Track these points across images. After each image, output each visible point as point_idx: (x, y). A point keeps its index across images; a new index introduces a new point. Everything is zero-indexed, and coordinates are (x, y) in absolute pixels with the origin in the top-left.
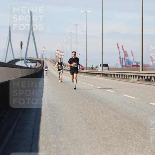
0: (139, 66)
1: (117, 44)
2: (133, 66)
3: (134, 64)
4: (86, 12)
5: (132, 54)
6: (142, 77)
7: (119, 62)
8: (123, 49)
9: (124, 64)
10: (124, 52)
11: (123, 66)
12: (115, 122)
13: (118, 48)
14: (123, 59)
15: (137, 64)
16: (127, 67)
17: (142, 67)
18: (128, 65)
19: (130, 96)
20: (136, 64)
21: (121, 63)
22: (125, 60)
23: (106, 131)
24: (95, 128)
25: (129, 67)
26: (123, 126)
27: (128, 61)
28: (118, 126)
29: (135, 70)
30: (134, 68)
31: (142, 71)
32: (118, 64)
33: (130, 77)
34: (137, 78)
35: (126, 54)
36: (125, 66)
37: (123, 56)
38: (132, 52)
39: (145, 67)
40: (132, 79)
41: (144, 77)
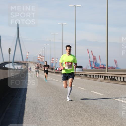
0: (105, 68)
1: (88, 50)
2: (101, 68)
3: (101, 66)
4: (62, 24)
5: (100, 58)
6: (107, 77)
7: (89, 65)
8: (92, 54)
9: (93, 66)
10: (93, 56)
11: (92, 68)
12: (85, 115)
13: (89, 53)
14: (92, 62)
15: (104, 66)
17: (108, 69)
18: (96, 67)
19: (98, 92)
20: (103, 66)
21: (91, 66)
22: (94, 62)
25: (97, 68)
26: (91, 118)
27: (96, 64)
29: (102, 71)
30: (101, 69)
31: (108, 72)
32: (89, 66)
33: (98, 77)
34: (104, 77)
35: (95, 58)
36: (94, 68)
37: (92, 60)
38: (99, 56)
39: (110, 68)
40: (100, 79)
41: (109, 77)
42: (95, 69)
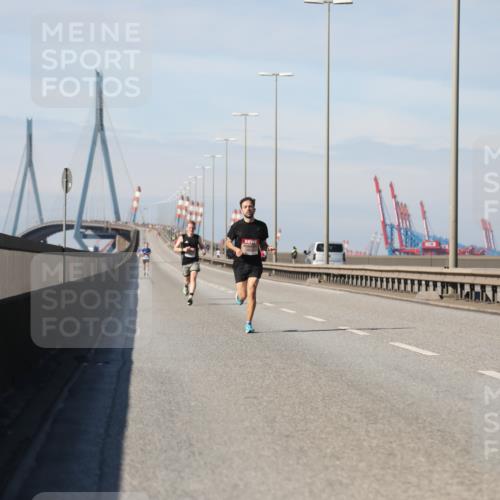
0: (445, 252)
1: (376, 180)
2: (426, 250)
3: (428, 245)
4: (277, 75)
5: (424, 213)
6: (454, 285)
7: (380, 239)
8: (394, 197)
9: (397, 245)
10: (397, 204)
11: (394, 251)
12: (367, 431)
13: (379, 191)
14: (392, 227)
15: (439, 243)
16: (408, 253)
17: (456, 254)
18: (409, 248)
19: (417, 346)
20: (434, 245)
21: (388, 241)
22: (399, 230)
23: (338, 459)
24: (301, 449)
25: (413, 253)
26: (394, 445)
27: (409, 236)
28: (375, 442)
29: (431, 263)
30: (428, 256)
31: (456, 266)
32: (378, 244)
33: (416, 287)
34: (439, 288)
35: (402, 212)
36: (400, 251)
37: (393, 219)
38: (422, 204)
39: (464, 253)
40: (423, 293)
41: (462, 285)
42: (403, 256)
